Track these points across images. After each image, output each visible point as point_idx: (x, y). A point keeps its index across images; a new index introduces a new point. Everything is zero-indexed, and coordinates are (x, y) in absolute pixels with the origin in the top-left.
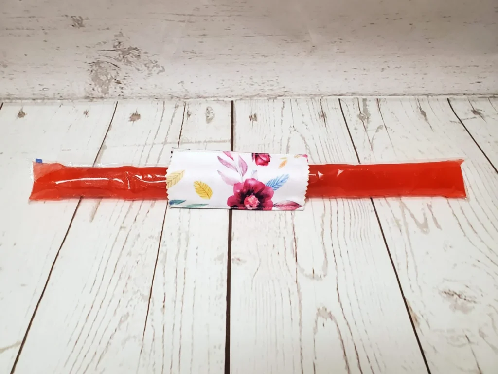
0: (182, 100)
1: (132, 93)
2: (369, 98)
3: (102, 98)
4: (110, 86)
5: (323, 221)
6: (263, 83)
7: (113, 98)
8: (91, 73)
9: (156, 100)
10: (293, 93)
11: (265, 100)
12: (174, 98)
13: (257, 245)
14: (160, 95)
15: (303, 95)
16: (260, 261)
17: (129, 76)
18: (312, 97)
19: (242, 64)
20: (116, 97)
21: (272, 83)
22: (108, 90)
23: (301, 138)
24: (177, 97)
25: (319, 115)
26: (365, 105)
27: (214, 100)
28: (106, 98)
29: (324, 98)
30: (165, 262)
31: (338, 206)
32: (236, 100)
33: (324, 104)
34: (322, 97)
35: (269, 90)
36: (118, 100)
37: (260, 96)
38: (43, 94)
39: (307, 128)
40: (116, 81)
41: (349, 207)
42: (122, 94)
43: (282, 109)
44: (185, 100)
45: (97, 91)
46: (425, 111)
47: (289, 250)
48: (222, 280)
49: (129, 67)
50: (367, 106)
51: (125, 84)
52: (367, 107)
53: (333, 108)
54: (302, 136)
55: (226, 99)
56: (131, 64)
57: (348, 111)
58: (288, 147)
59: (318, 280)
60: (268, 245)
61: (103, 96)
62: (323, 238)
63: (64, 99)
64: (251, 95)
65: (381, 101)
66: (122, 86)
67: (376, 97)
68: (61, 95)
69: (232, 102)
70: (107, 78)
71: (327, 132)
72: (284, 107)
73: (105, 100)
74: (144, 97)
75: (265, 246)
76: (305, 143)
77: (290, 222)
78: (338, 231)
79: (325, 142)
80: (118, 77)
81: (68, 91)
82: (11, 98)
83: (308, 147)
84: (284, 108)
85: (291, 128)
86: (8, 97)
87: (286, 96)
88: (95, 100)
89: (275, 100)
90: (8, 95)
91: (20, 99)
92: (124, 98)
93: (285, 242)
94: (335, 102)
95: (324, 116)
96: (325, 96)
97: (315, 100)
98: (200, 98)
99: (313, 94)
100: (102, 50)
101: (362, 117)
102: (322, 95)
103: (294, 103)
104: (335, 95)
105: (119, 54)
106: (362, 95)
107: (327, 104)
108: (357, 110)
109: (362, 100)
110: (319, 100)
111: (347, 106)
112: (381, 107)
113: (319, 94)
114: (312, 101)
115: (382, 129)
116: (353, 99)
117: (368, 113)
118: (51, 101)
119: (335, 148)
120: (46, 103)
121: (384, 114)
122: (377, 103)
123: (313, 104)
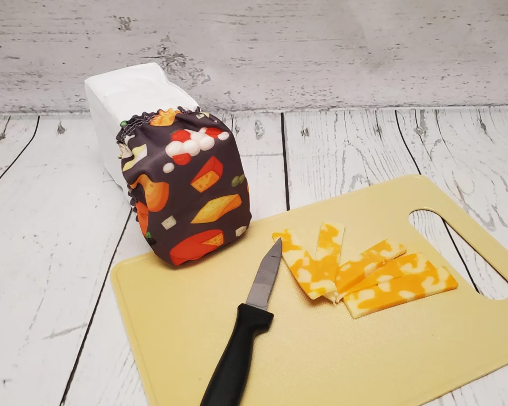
0: (229, 112)
2: (426, 109)
6: (315, 93)
10: (346, 103)
11: (316, 112)
12: (220, 110)
14: (206, 106)
15: (357, 106)
18: (367, 108)
19: (293, 73)
21: (324, 93)
23: (356, 151)
24: (224, 109)
25: (374, 129)
26: (422, 117)
27: (263, 112)
29: (379, 109)
32: (287, 112)
33: (379, 116)
35: (321, 100)
37: (312, 108)
38: (80, 105)
39: (362, 142)
43: (335, 122)
44: (232, 113)
46: (485, 124)
49: (172, 76)
50: (424, 118)
52: (425, 120)
53: (388, 121)
54: (357, 149)
55: (275, 111)
56: (175, 73)
57: (405, 124)
58: (344, 159)
64: (302, 106)
65: (440, 112)
67: (434, 108)
69: (282, 114)
71: (384, 146)
72: (337, 120)
76: (362, 155)
79: (382, 154)
82: (47, 110)
84: (337, 122)
85: (345, 143)
86: (43, 109)
87: (339, 107)
89: (327, 112)
90: (43, 107)
91: (56, 111)
94: (392, 115)
95: (379, 130)
96: (380, 107)
97: (370, 112)
98: (248, 110)
99: (368, 105)
100: (145, 57)
101: (419, 131)
102: (378, 105)
103: (348, 116)
104: (391, 106)
105: (163, 62)
106: (420, 106)
107: (383, 117)
108: (414, 123)
109: (419, 111)
110: (375, 112)
111: (403, 118)
112: (440, 119)
113: (374, 104)
114: (366, 112)
115: (440, 143)
116: (409, 111)
117: (425, 126)
118: (89, 113)
119: (393, 159)
120: (85, 115)
121: (442, 127)
122: (435, 115)
123: (367, 116)
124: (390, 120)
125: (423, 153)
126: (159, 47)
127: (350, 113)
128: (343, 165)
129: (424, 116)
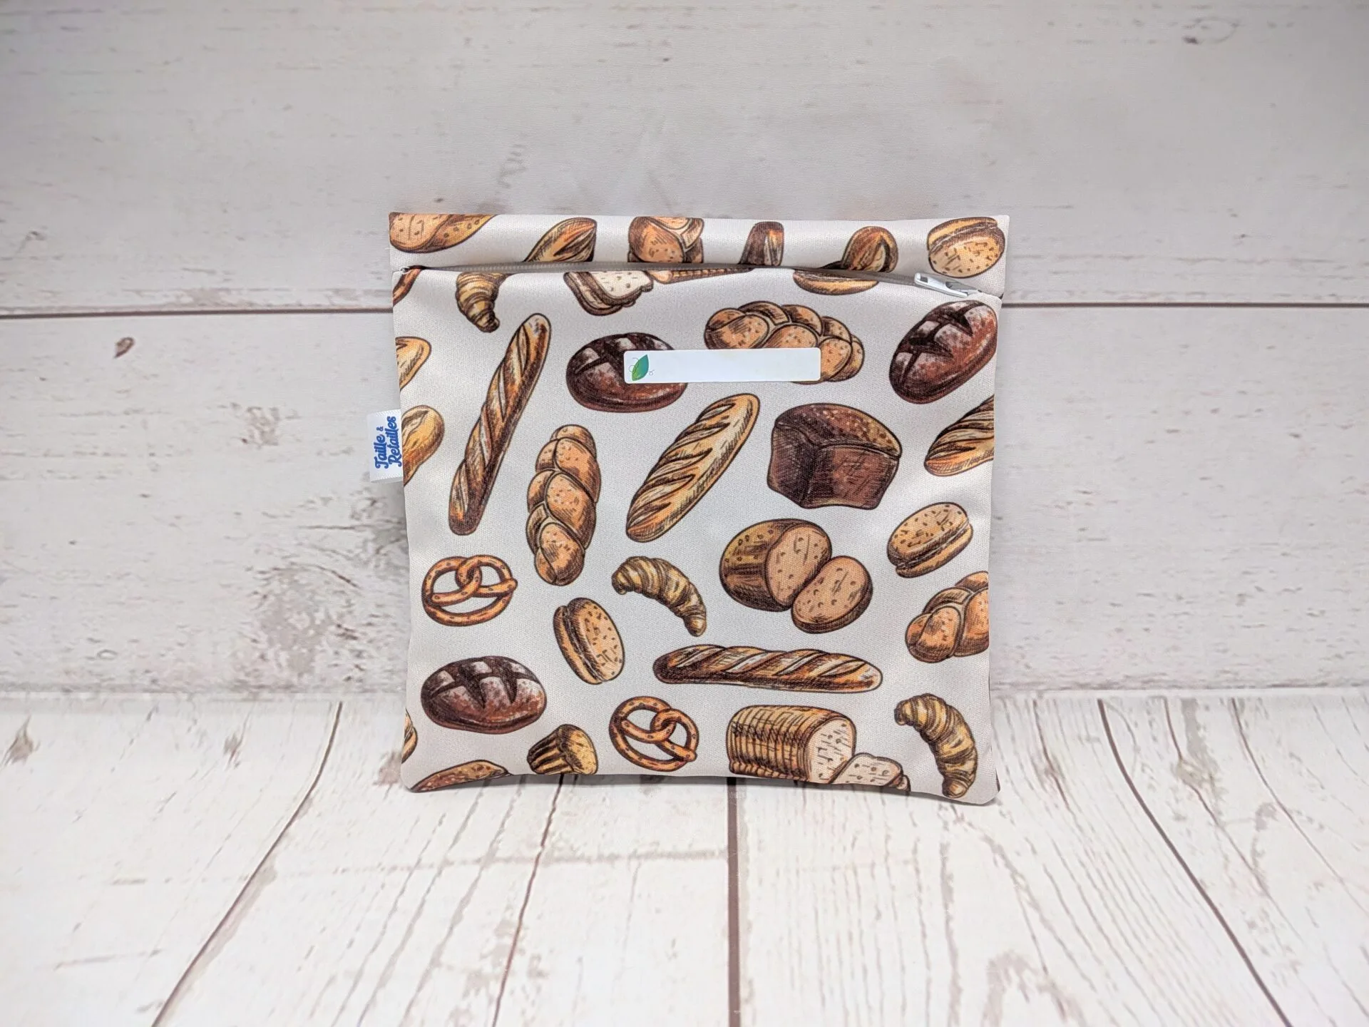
1: (391, 672)
3: (288, 687)
4: (318, 648)
7: (326, 690)
8: (261, 605)
17: (387, 616)
18: (1004, 692)
20: (336, 686)
22: (312, 660)
23: (987, 848)
25: (1036, 767)
26: (1192, 725)
28: (304, 690)
33: (1044, 716)
34: (1039, 694)
36: (342, 698)
38: (96, 670)
40: (341, 631)
42: (357, 674)
45: (273, 664)
49: (390, 587)
50: (1198, 728)
51: (370, 641)
52: (1201, 733)
53: (1080, 738)
54: (989, 840)
56: (399, 575)
57: (1136, 750)
58: (945, 879)
61: (295, 680)
63: (164, 689)
65: (1247, 707)
66: (360, 648)
67: (1226, 694)
68: (154, 674)
70: (313, 619)
71: (1079, 828)
73: (298, 695)
76: (1008, 865)
79: (1082, 864)
80: (348, 618)
81: (178, 660)
83: (1019, 880)
88: (265, 694)
92: (364, 691)
94: (1088, 717)
95: (1052, 771)
96: (1049, 689)
97: (1015, 704)
99: (1008, 681)
100: (311, 528)
101: (1191, 775)
102: (1040, 683)
104: (1083, 686)
105: (365, 542)
106: (1180, 688)
107: (1060, 722)
108: (1168, 746)
109: (1179, 704)
110: (1031, 704)
111: (1129, 727)
112: (1250, 731)
113: (1028, 680)
114: (1005, 705)
115: (1274, 818)
116: (1147, 703)
117: (1206, 757)
118: (120, 696)
119: (1126, 884)
120: (105, 701)
121: (1263, 759)
122: (1232, 716)
123: (1008, 717)
124: (1084, 734)
125: (1226, 858)
126: (357, 497)
128: (946, 907)
129: (1194, 720)
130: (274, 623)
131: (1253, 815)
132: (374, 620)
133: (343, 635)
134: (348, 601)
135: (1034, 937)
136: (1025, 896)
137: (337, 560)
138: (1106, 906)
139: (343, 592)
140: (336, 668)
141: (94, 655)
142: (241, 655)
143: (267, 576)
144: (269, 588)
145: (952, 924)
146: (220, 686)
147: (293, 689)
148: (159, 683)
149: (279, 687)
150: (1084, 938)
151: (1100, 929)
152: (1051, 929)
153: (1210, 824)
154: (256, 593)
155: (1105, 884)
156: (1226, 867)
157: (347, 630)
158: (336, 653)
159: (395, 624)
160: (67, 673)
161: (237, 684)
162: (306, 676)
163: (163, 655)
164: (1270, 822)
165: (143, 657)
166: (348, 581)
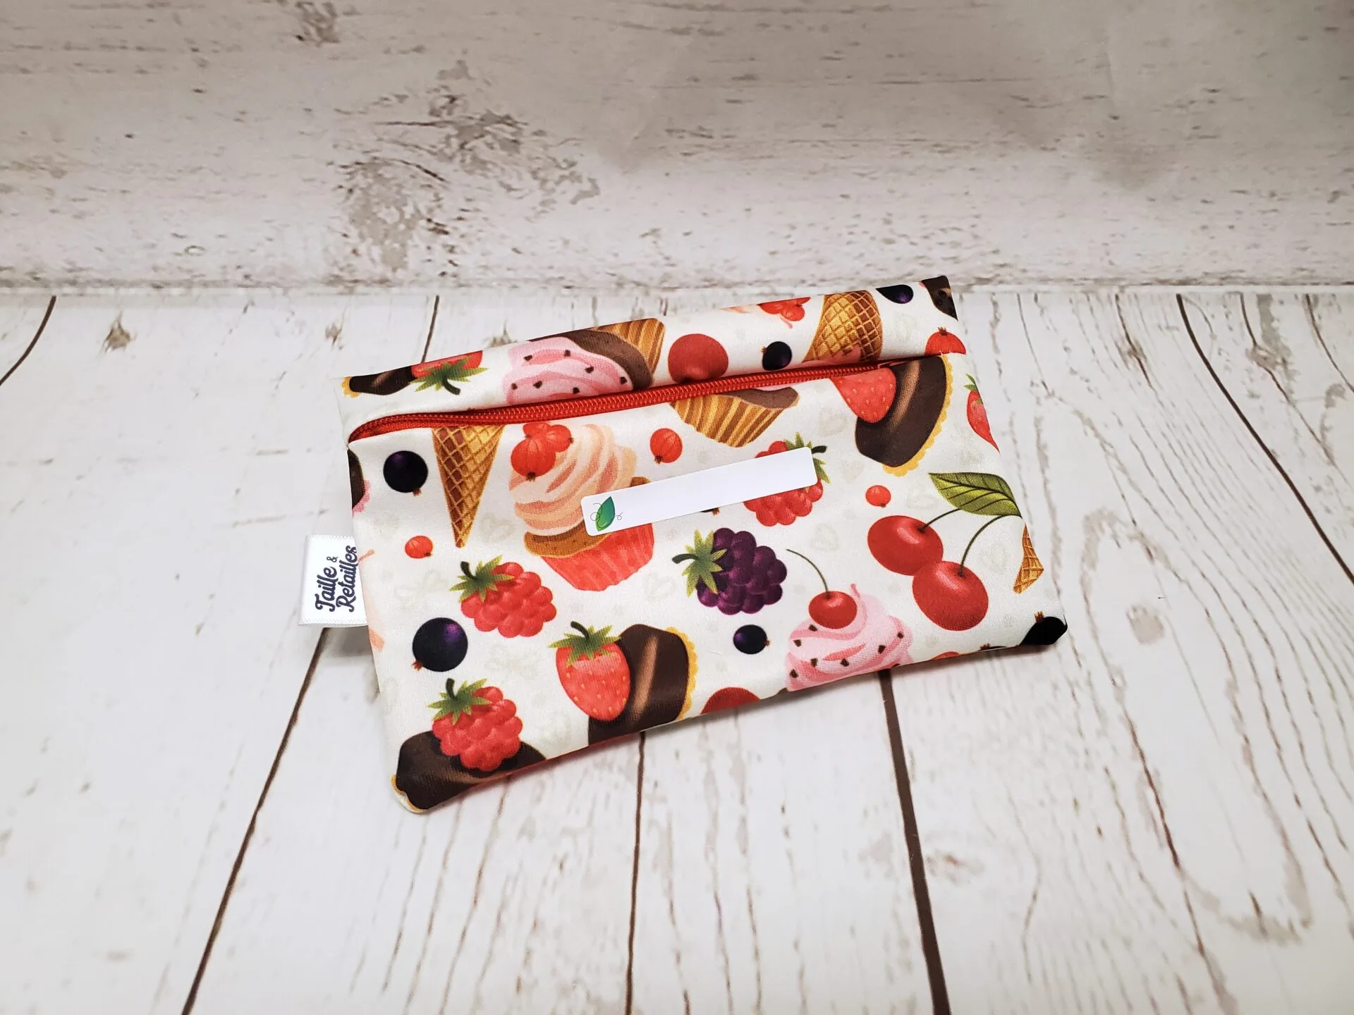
0: (654, 293)
1: (485, 267)
2: (1277, 292)
3: (383, 282)
4: (410, 242)
5: (1236, 708)
6: (926, 237)
7: (422, 285)
8: (347, 198)
9: (566, 292)
10: (1024, 271)
12: (626, 286)
13: (1010, 800)
14: (582, 276)
15: (1057, 281)
16: (1038, 861)
17: (477, 210)
18: (1089, 287)
19: (861, 175)
20: (431, 281)
21: (955, 236)
22: (405, 256)
23: (1079, 420)
24: (638, 284)
25: (1119, 349)
26: (1266, 317)
27: (762, 294)
28: (400, 284)
29: (1129, 291)
30: (670, 864)
31: (1273, 654)
33: (1130, 311)
34: (1122, 289)
35: (945, 259)
36: (438, 292)
38: (186, 266)
39: (1089, 389)
40: (432, 226)
41: (1315, 655)
42: (450, 269)
43: (993, 326)
44: (664, 295)
45: (365, 258)
47: (1136, 820)
48: (904, 943)
49: (477, 180)
50: (1272, 320)
51: (462, 236)
52: (1275, 324)
53: (1160, 327)
54: (1079, 414)
56: (489, 170)
57: (1213, 337)
58: (1041, 448)
59: (1281, 941)
60: (1053, 800)
61: (389, 275)
62: (1253, 771)
63: (258, 285)
65: (1321, 302)
66: (452, 243)
67: (1302, 290)
68: (246, 270)
70: (402, 213)
71: (1161, 403)
72: (997, 320)
73: (395, 290)
74: (527, 281)
75: (1042, 804)
76: (1097, 435)
77: (1113, 710)
78: (1301, 746)
79: (1164, 435)
80: (437, 211)
81: (269, 255)
82: (81, 280)
83: (1108, 448)
84: (1000, 324)
85: (1034, 389)
86: (71, 276)
87: (1001, 282)
88: (360, 288)
89: (965, 296)
90: (71, 271)
91: (110, 284)
92: (461, 286)
93: (1114, 787)
95: (1135, 352)
96: (1132, 285)
97: (1098, 299)
98: (715, 285)
99: (1092, 276)
100: (389, 124)
101: (1265, 358)
102: (1124, 279)
103: (1030, 308)
104: (1165, 281)
105: (448, 138)
106: (1258, 284)
107: (1141, 313)
108: (1243, 334)
109: (1255, 299)
110: (1113, 298)
111: (1206, 319)
112: (1323, 323)
113: (1111, 276)
114: (1088, 299)
115: (1343, 398)
116: (1223, 297)
117: (1280, 345)
118: (212, 291)
119: (1204, 454)
120: (199, 297)
121: (1334, 347)
122: (1305, 310)
123: (1091, 309)
124: (1163, 324)
125: (1296, 431)
126: (434, 95)
127: (1036, 299)
128: (1043, 472)
129: (1270, 314)
130: (363, 216)
131: (1324, 395)
132: (464, 215)
133: (434, 230)
134: (436, 195)
135: (1123, 497)
136: (1114, 462)
137: (421, 155)
138: (1186, 471)
139: (430, 186)
140: (429, 263)
141: (181, 251)
142: (332, 249)
143: (349, 170)
144: (354, 182)
145: (1050, 486)
146: (315, 281)
147: (388, 283)
148: (252, 278)
149: (375, 282)
150: (1167, 497)
151: (1181, 490)
152: (1139, 491)
153: (1282, 402)
154: (341, 187)
155: (1184, 452)
156: (1296, 439)
157: (437, 224)
158: (429, 248)
159: (485, 219)
160: (155, 269)
161: (332, 279)
162: (400, 271)
163: (253, 251)
164: (1338, 401)
165: (234, 253)
166: (435, 175)
